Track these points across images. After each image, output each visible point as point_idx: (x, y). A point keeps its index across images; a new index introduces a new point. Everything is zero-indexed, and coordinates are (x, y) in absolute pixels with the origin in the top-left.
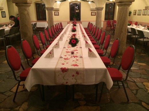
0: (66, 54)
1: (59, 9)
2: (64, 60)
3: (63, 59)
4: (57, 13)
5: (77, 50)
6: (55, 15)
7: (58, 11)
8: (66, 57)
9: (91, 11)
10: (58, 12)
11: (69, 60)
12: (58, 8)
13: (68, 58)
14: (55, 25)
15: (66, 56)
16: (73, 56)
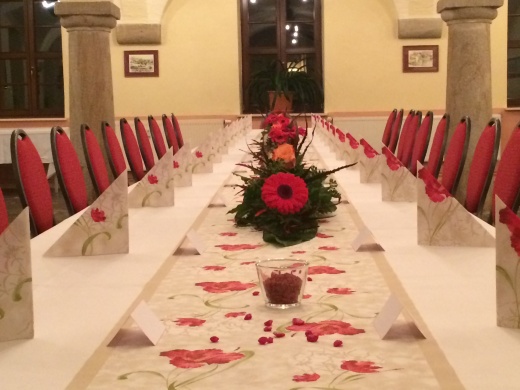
0: (195, 303)
1: (157, 27)
2: (166, 365)
3: (148, 358)
4: (141, 62)
5: (331, 271)
6: (128, 74)
7: (157, 42)
8: (195, 331)
9: (402, 37)
10: (155, 53)
11: (244, 365)
12: (152, 18)
13: (226, 347)
14: (123, 122)
15: (195, 323)
16: (297, 324)
